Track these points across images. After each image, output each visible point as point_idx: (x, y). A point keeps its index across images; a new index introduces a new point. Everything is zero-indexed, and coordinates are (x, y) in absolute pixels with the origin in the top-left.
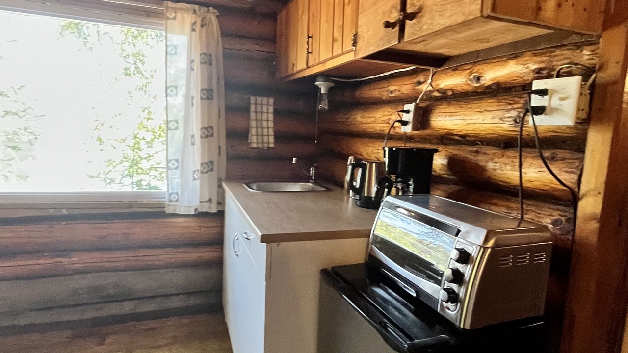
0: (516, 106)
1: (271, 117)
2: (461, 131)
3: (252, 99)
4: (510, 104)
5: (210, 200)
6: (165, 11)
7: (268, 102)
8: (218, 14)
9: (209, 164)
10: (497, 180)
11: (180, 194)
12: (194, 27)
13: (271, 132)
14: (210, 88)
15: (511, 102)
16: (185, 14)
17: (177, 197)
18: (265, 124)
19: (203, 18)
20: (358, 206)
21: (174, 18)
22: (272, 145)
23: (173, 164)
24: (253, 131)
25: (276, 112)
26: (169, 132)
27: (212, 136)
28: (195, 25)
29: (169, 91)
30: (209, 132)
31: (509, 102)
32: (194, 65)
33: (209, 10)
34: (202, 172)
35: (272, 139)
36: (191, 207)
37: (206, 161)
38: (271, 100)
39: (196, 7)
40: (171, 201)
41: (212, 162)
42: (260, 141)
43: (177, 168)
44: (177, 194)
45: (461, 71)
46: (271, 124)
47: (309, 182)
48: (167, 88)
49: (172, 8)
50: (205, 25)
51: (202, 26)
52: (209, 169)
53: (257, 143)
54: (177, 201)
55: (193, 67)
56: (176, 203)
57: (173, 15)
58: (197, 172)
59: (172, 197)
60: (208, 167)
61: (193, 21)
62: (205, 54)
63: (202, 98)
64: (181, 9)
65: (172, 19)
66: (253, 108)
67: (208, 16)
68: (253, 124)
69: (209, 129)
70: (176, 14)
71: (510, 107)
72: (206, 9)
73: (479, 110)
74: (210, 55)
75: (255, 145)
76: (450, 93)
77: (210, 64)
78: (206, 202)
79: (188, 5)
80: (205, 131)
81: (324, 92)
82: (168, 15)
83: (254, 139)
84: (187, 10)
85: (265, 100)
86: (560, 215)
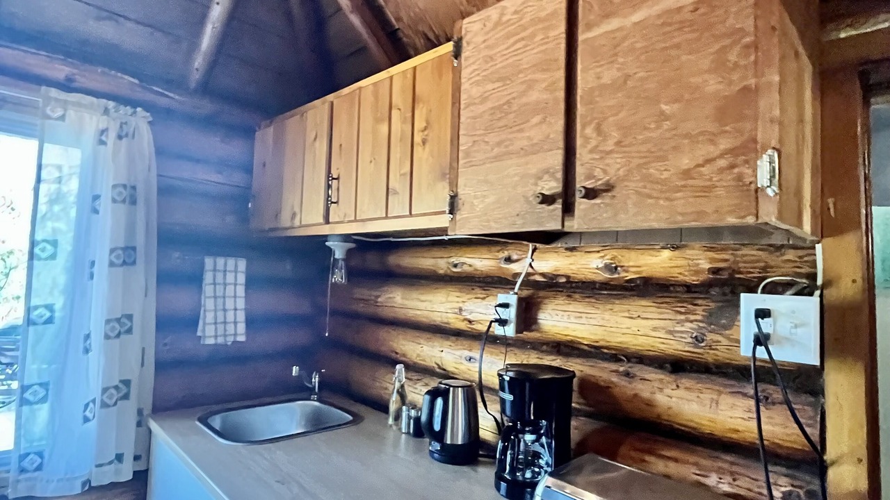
0: (692, 317)
1: (241, 291)
2: (597, 342)
3: (209, 262)
4: (681, 313)
5: (119, 458)
6: (41, 105)
7: (236, 266)
8: (151, 119)
9: (121, 385)
10: (674, 422)
11: (46, 455)
12: (104, 138)
13: (241, 316)
14: (130, 245)
15: (683, 310)
16: (86, 114)
17: (39, 460)
18: (230, 304)
19: (122, 123)
20: (436, 459)
21: (62, 118)
22: (242, 338)
23: (35, 393)
24: (210, 317)
25: (250, 283)
26: (31, 328)
27: (129, 331)
28: (105, 134)
29: (37, 250)
30: (121, 325)
31: (679, 309)
32: (100, 205)
33: (135, 113)
34: (104, 405)
35: (242, 328)
36: (76, 478)
37: (116, 382)
38: (242, 264)
39: (111, 104)
40: (23, 471)
41: (127, 383)
42: (220, 332)
43: (43, 400)
44: (40, 455)
45: (583, 253)
46: (241, 304)
47: (310, 400)
48: (33, 244)
49: (57, 100)
50: (127, 135)
51: (120, 137)
52: (121, 395)
53: (216, 337)
54: (39, 468)
55: (97, 207)
56: (37, 474)
57: (59, 113)
58: (91, 405)
59: (26, 464)
60: (118, 393)
61: (102, 126)
62: (125, 186)
63: (112, 264)
64: (78, 105)
65: (57, 119)
66: (208, 277)
67: (133, 121)
68: (209, 304)
69: (124, 320)
70: (65, 110)
71: (683, 317)
72: (129, 110)
73: (627, 314)
74: (134, 188)
75: (211, 341)
76: (563, 280)
77: (133, 202)
78: (111, 463)
79: (94, 100)
80: (117, 326)
81: (341, 257)
82: (48, 112)
83: (210, 330)
84: (90, 107)
85: (231, 262)
86: (792, 486)
